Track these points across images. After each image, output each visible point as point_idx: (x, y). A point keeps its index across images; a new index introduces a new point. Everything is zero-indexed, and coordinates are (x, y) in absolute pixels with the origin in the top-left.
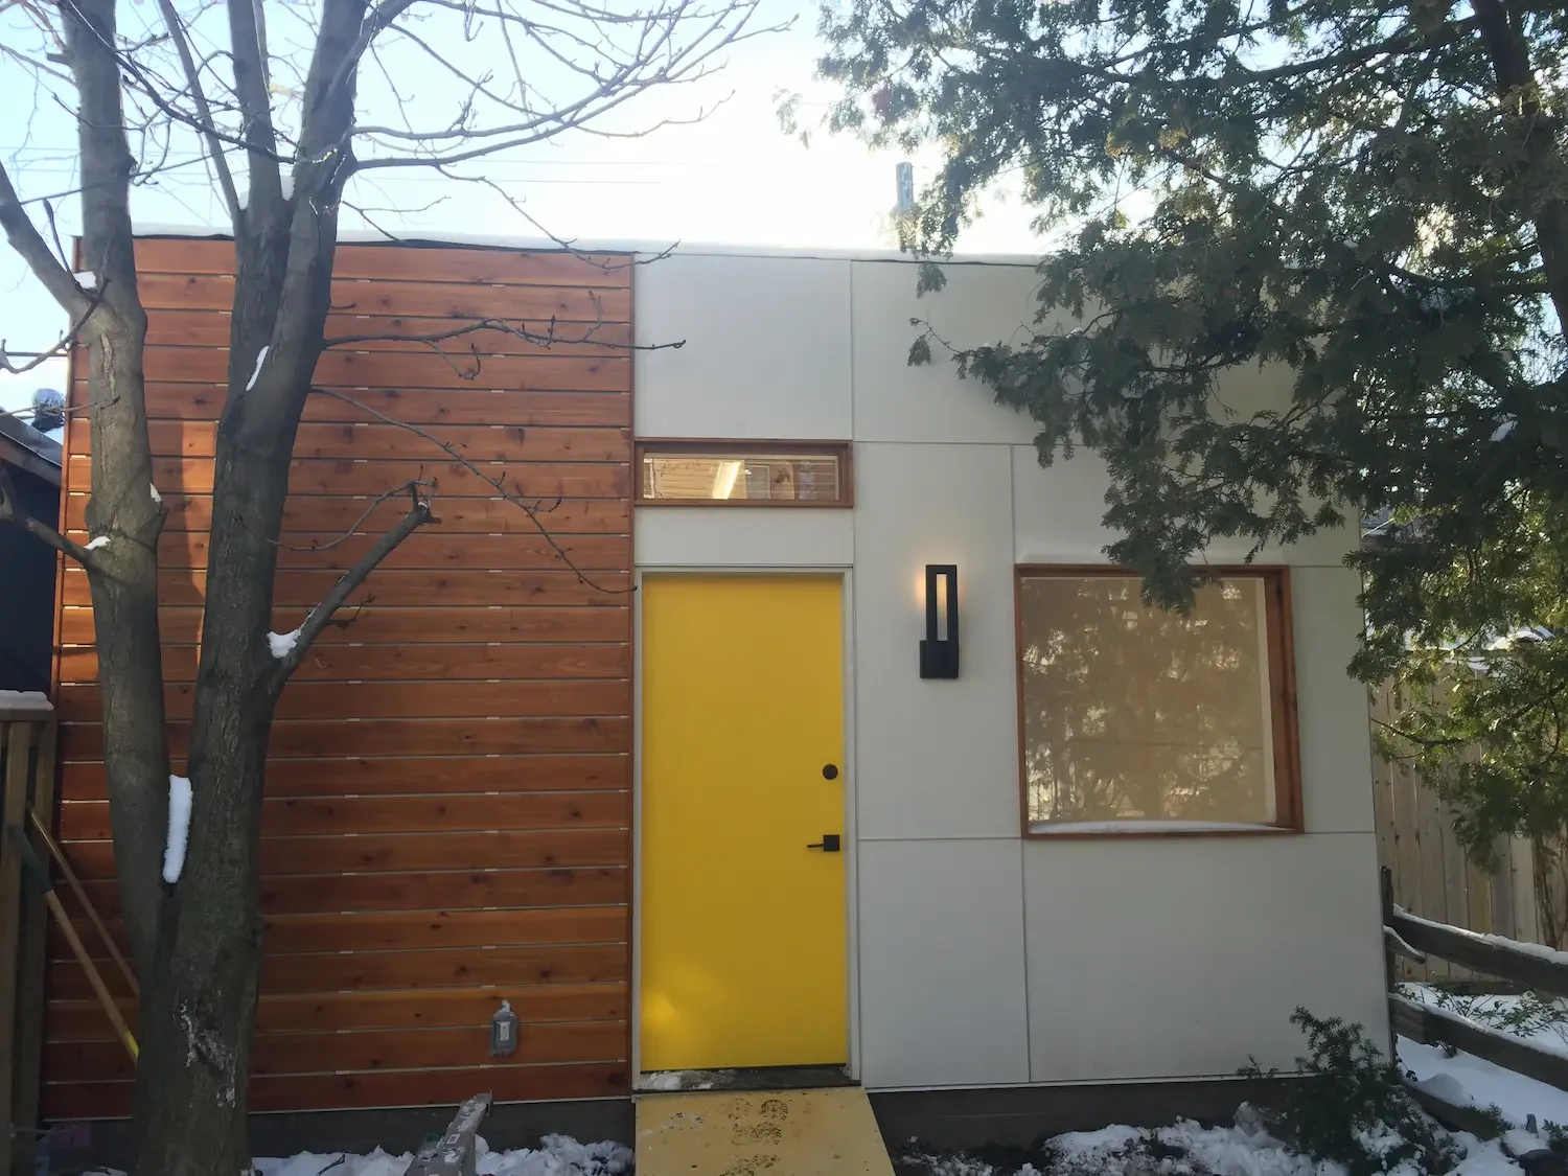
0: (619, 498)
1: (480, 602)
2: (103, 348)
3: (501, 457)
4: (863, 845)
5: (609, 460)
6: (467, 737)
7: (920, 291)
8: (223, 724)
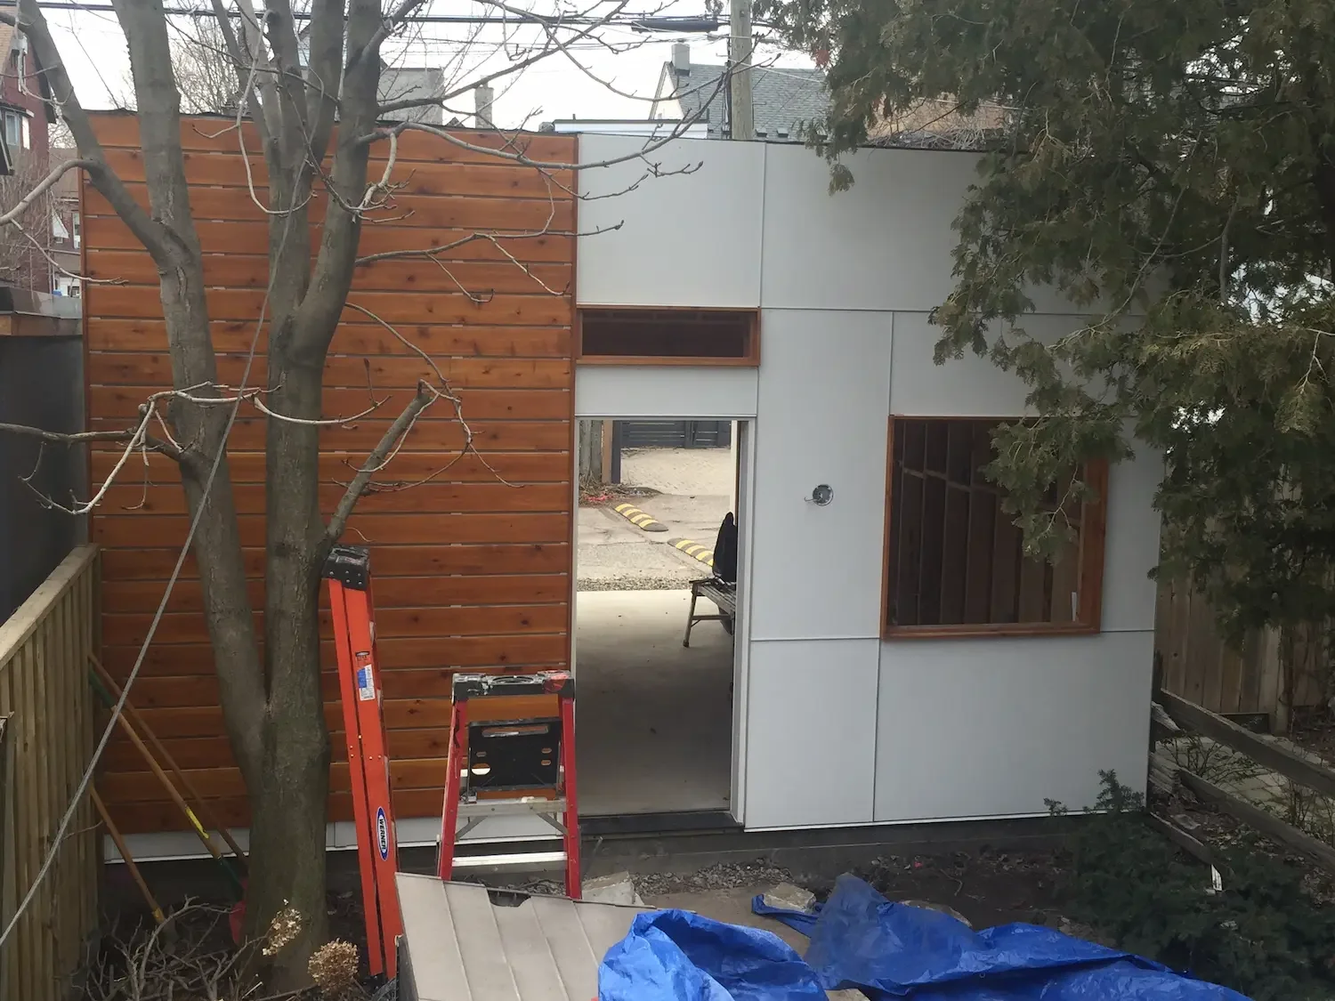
0: (562, 358)
1: (444, 448)
2: (179, 278)
3: (463, 321)
4: (753, 645)
5: (554, 322)
6: (435, 561)
7: (832, 189)
8: (296, 589)
